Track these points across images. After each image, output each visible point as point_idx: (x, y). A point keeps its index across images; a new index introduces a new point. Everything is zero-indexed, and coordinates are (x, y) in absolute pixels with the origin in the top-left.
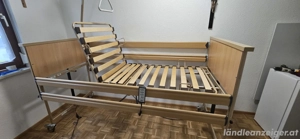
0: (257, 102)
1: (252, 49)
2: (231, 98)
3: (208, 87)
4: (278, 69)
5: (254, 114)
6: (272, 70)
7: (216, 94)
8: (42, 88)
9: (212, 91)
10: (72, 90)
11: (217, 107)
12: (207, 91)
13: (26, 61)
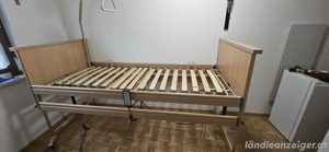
0: (271, 103)
1: (260, 52)
2: (242, 100)
3: (219, 90)
4: (293, 70)
5: (268, 115)
6: (286, 71)
7: (227, 96)
8: (39, 97)
9: (223, 93)
10: (73, 98)
11: (228, 109)
12: (218, 93)
13: (20, 68)
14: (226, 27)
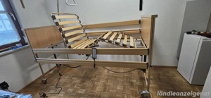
0: (178, 58)
1: (156, 16)
2: (148, 50)
4: (189, 33)
5: (176, 67)
6: (186, 34)
8: (36, 56)
10: (55, 55)
13: (27, 41)
14: (141, 9)
